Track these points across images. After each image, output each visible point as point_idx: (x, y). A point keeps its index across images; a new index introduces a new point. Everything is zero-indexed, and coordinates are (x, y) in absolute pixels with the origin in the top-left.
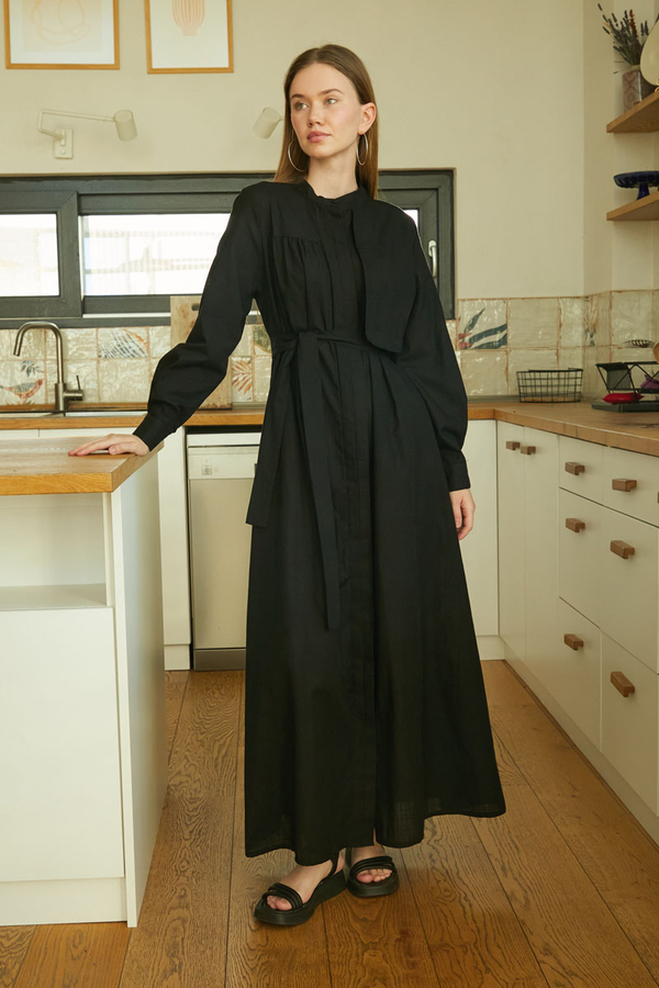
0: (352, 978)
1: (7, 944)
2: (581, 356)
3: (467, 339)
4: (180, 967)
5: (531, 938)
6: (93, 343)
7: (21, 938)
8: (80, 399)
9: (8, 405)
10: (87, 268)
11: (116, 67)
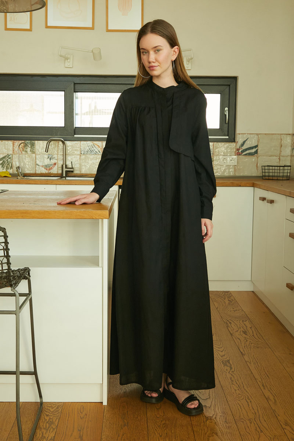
0: (203, 432)
1: (52, 410)
2: (290, 160)
3: (240, 151)
4: (128, 424)
5: (279, 418)
6: (78, 147)
7: (57, 408)
8: (72, 172)
9: (41, 173)
10: (76, 112)
11: (92, 28)
